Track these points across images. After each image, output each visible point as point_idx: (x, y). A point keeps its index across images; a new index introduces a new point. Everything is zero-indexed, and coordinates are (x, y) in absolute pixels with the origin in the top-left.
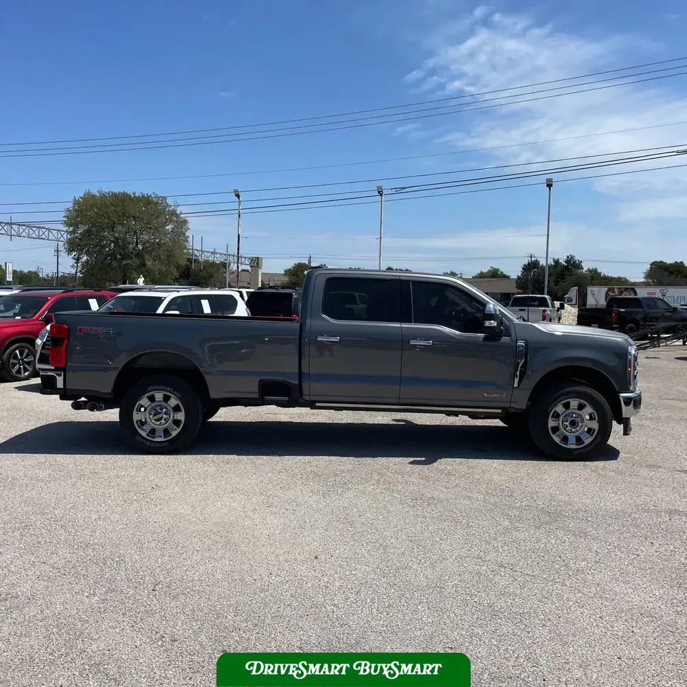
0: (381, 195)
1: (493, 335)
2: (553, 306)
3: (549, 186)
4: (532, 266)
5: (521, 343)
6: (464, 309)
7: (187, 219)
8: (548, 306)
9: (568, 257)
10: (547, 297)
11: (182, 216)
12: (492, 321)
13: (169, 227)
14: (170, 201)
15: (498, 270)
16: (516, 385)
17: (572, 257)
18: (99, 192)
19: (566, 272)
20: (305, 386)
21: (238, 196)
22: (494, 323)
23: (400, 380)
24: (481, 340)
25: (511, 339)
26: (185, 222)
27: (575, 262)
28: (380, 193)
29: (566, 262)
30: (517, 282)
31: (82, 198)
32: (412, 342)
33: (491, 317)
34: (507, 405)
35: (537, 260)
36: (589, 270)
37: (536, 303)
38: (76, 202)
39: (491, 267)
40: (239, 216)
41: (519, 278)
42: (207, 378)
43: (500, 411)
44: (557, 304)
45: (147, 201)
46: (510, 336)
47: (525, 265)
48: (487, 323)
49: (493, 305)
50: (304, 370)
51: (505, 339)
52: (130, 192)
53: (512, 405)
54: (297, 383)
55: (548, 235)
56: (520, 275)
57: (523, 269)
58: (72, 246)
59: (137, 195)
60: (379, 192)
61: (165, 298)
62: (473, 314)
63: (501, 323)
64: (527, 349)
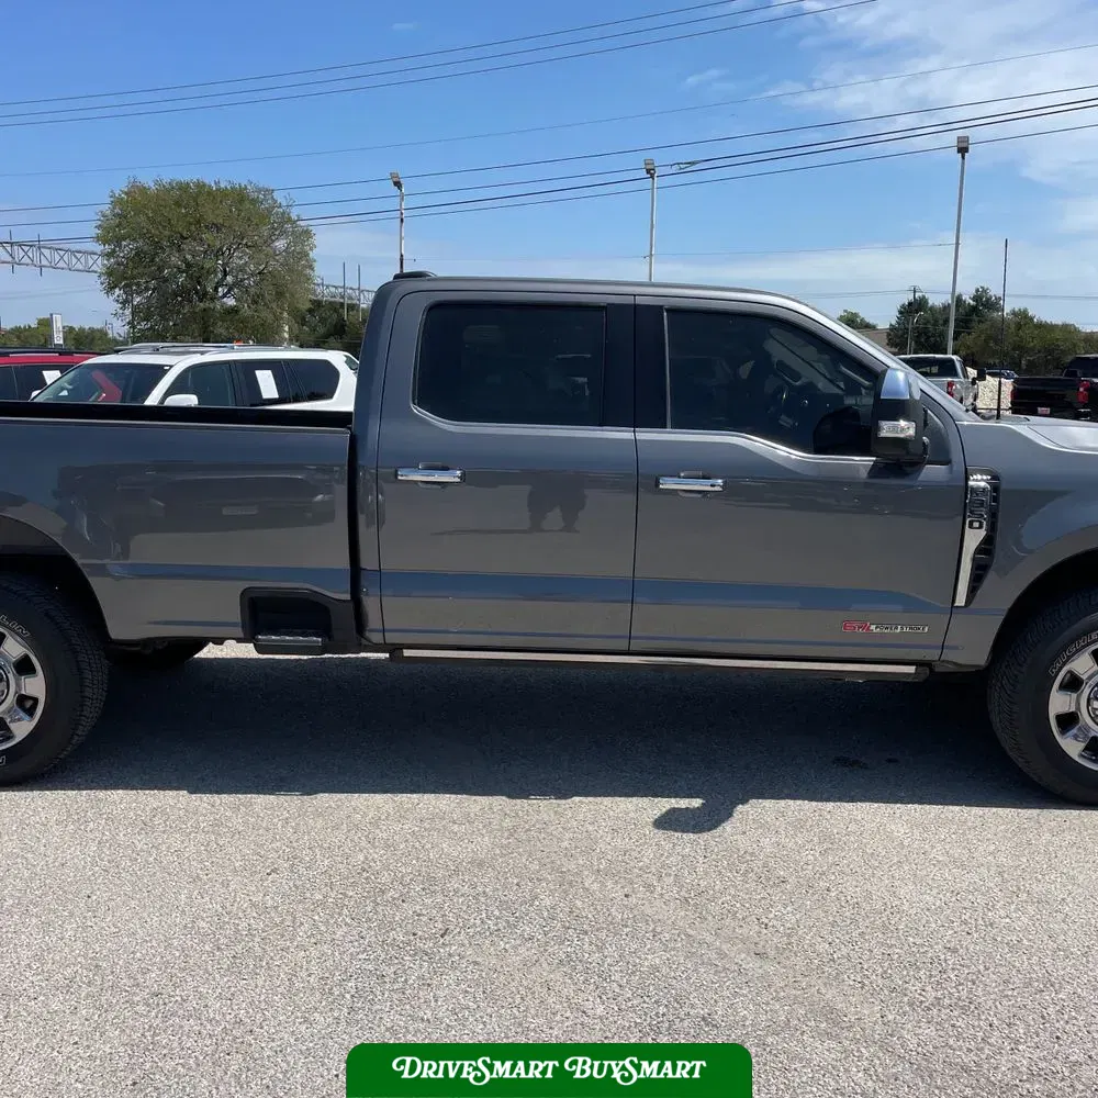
0: (652, 177)
1: (900, 462)
2: (966, 375)
3: (963, 150)
4: (915, 307)
5: (979, 481)
6: (811, 386)
7: (310, 228)
8: (956, 375)
9: (977, 290)
10: (954, 357)
11: (302, 223)
12: (902, 423)
13: (280, 244)
14: (279, 197)
15: (856, 315)
16: (961, 601)
17: (985, 290)
18: (156, 182)
19: (974, 317)
20: (370, 604)
21: (398, 184)
22: (905, 428)
23: (632, 590)
24: (864, 474)
25: (951, 471)
26: (307, 233)
27: (988, 299)
28: (650, 172)
29: (974, 299)
30: (889, 335)
31: (126, 193)
32: (668, 484)
33: (897, 409)
34: (931, 655)
35: (924, 297)
36: (1014, 313)
37: (935, 370)
38: (117, 202)
39: (845, 311)
40: (402, 220)
41: (892, 328)
42: (96, 583)
43: (911, 669)
44: (972, 372)
45: (239, 196)
46: (947, 462)
47: (903, 306)
48: (888, 429)
49: (901, 378)
50: (368, 561)
51: (932, 472)
52: (210, 180)
53: (949, 655)
54: (347, 597)
55: (957, 244)
56: (894, 323)
57: (900, 312)
58: (116, 279)
59: (222, 186)
60: (648, 171)
61: (171, 366)
62: (839, 398)
63: (924, 425)
64: (995, 499)
